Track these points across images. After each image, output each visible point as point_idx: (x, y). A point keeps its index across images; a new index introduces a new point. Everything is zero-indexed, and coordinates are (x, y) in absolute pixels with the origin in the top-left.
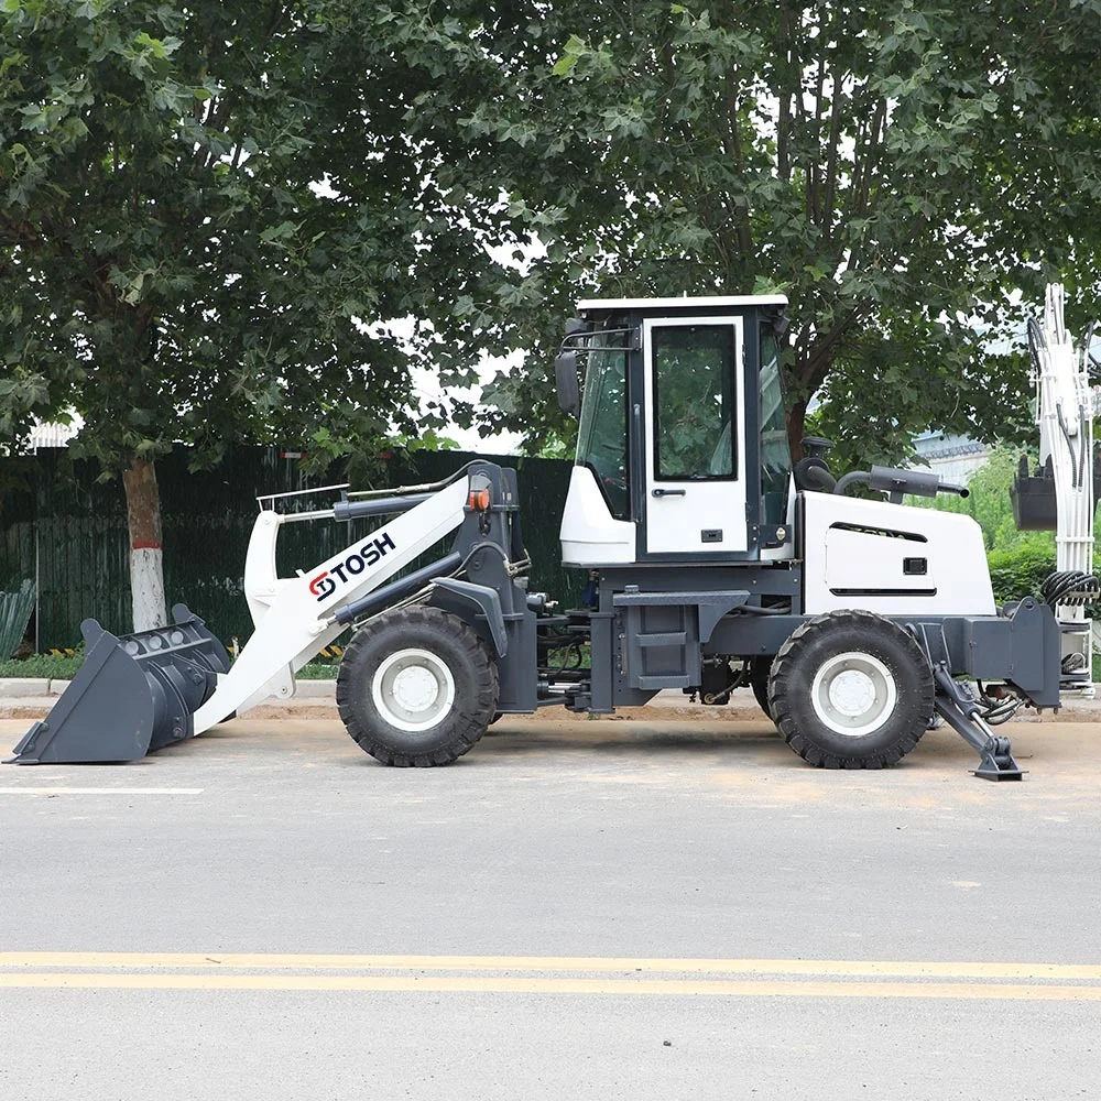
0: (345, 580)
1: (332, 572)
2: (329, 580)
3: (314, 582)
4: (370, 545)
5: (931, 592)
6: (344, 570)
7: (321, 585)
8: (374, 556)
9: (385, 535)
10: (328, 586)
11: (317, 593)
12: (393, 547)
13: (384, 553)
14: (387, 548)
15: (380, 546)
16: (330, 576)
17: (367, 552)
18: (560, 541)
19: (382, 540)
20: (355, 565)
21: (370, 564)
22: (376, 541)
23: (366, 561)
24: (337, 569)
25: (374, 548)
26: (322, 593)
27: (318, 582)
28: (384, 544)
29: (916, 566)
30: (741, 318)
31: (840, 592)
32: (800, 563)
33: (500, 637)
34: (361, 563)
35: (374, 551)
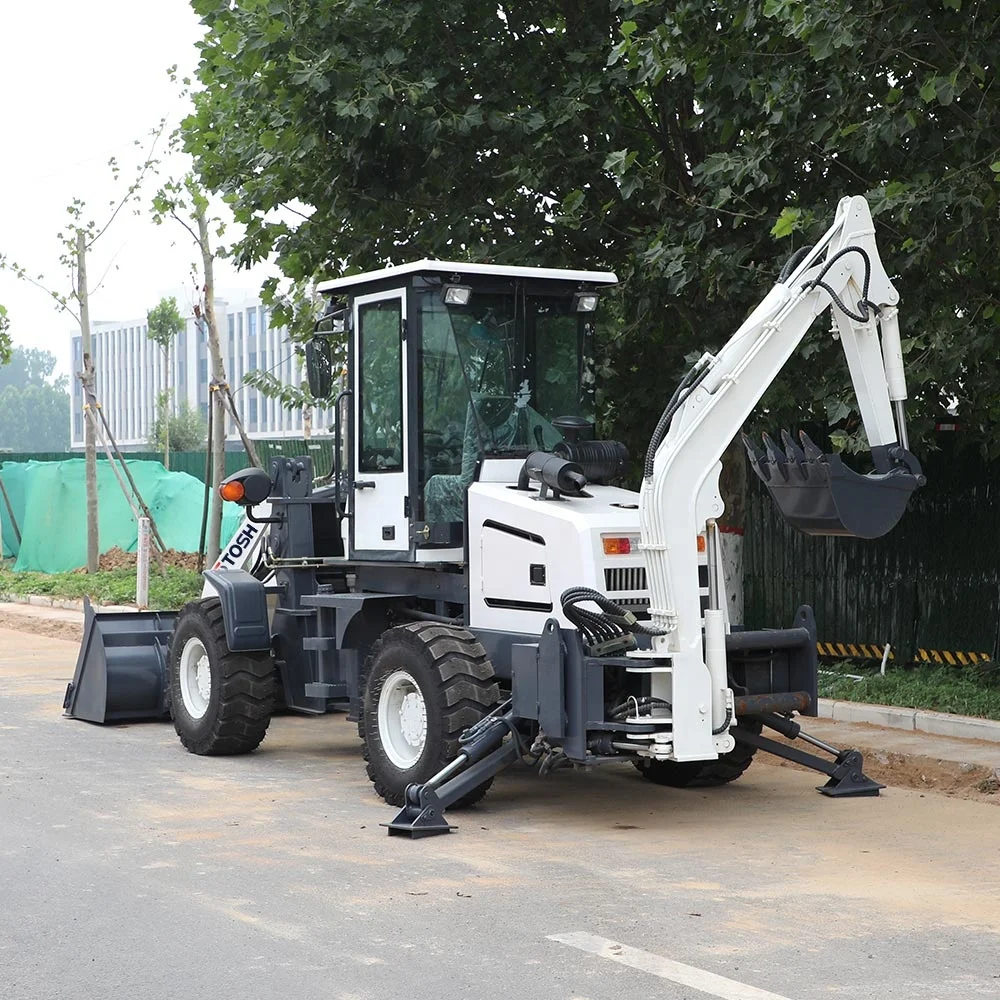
0: (233, 563)
1: (223, 561)
2: (223, 567)
4: (241, 535)
5: (548, 607)
6: (230, 557)
8: (246, 541)
9: (249, 526)
12: (255, 531)
13: (252, 537)
14: (252, 533)
15: (248, 534)
17: (240, 541)
19: (247, 529)
20: (236, 551)
21: (245, 547)
22: (244, 532)
23: (242, 546)
24: (225, 558)
25: (244, 536)
28: (250, 531)
29: (538, 575)
30: (405, 289)
31: (492, 602)
32: (467, 566)
33: (231, 631)
34: (240, 550)
35: (245, 539)
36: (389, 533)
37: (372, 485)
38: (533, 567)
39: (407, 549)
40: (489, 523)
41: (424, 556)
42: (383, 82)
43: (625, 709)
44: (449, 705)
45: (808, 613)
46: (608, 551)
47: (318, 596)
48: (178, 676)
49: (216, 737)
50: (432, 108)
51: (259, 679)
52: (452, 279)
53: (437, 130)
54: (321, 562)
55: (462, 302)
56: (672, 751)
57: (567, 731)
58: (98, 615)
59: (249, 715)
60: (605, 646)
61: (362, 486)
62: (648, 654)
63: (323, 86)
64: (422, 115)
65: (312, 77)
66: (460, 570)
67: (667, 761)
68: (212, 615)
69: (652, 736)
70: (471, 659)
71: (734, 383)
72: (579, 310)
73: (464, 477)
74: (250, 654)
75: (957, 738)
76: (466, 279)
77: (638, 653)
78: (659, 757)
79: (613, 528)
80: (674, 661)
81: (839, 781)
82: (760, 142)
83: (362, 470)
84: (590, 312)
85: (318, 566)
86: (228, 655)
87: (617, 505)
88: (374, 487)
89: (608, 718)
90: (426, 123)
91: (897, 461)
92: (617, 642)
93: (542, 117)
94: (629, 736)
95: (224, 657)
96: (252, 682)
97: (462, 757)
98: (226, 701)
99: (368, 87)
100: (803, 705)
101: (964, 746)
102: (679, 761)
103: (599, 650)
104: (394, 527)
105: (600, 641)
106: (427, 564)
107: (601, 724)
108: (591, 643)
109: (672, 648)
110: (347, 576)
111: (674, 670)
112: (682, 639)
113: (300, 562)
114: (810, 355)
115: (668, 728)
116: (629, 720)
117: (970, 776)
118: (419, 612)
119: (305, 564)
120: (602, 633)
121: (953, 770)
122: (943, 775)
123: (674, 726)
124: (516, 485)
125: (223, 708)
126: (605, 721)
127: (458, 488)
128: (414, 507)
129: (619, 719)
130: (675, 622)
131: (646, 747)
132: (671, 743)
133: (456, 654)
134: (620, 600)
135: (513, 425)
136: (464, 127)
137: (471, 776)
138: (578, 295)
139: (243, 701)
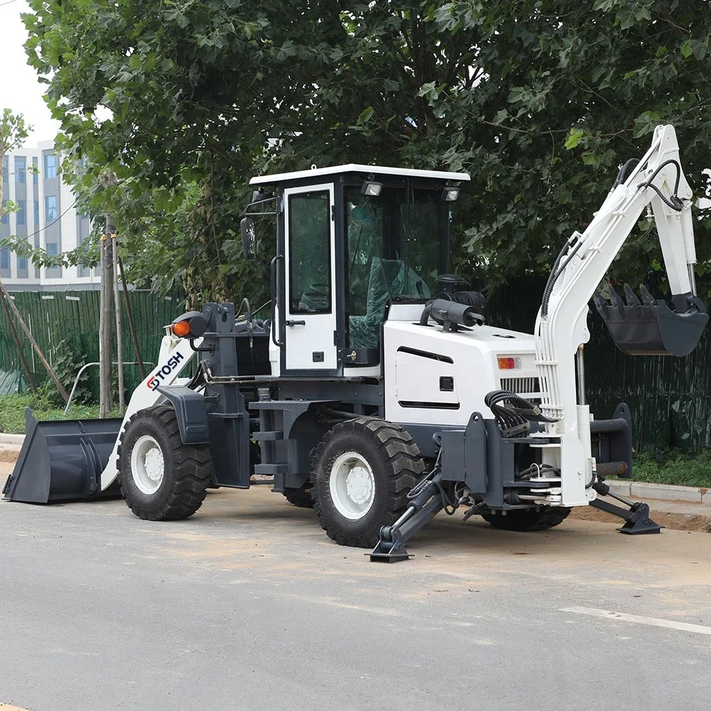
0: (163, 378)
1: (156, 375)
2: (156, 380)
3: (149, 382)
4: (172, 359)
5: (456, 406)
6: (162, 373)
7: (152, 383)
8: (174, 364)
9: (178, 353)
10: (156, 383)
11: (151, 387)
12: (182, 358)
13: (179, 362)
14: (180, 359)
15: (176, 359)
16: (156, 378)
17: (171, 363)
18: (270, 362)
19: (176, 356)
20: (166, 370)
21: (173, 368)
22: (174, 357)
23: (171, 367)
24: (159, 374)
25: (174, 360)
26: (154, 387)
27: (151, 382)
28: (178, 357)
29: (446, 384)
30: (333, 184)
31: (404, 404)
32: (383, 379)
33: (184, 429)
34: (170, 369)
35: (174, 362)
36: (318, 357)
37: (303, 323)
38: (442, 379)
39: (336, 368)
40: (402, 349)
41: (349, 373)
42: (227, 22)
43: (529, 473)
44: (395, 473)
45: (625, 410)
46: (501, 367)
47: (260, 402)
48: (130, 464)
49: (169, 507)
50: (255, 41)
51: (200, 464)
52: (369, 178)
53: (260, 59)
54: (254, 379)
55: (375, 194)
56: (562, 499)
57: (489, 487)
58: (40, 422)
59: (194, 490)
60: (512, 430)
61: (292, 324)
62: (543, 435)
63: (183, 22)
64: (249, 46)
65: (178, 15)
66: (378, 382)
67: (558, 507)
68: (165, 418)
69: (549, 490)
70: (405, 442)
71: (599, 252)
72: (447, 200)
73: (369, 317)
74: (196, 447)
75: (664, 500)
76: (378, 178)
77: (538, 435)
78: (553, 504)
79: (504, 351)
80: (563, 440)
81: (635, 524)
82: (544, 80)
83: (292, 312)
84: (453, 201)
85: (241, 382)
86: (182, 447)
87: (498, 336)
88: (304, 324)
89: (517, 478)
90: (252, 53)
91: (692, 304)
92: (520, 427)
93: (340, 51)
94: (532, 490)
95: (177, 449)
96: (197, 466)
97: (411, 508)
98: (178, 480)
99: (216, 25)
100: (623, 470)
101: (676, 505)
102: (566, 506)
103: (509, 433)
104: (323, 353)
105: (508, 427)
106: (353, 378)
107: (513, 483)
108: (504, 428)
109: (558, 431)
110: (259, 389)
111: (563, 446)
112: (566, 425)
113: (229, 380)
114: (563, 231)
115: (558, 484)
116: (532, 480)
117: (693, 523)
118: (344, 413)
119: (233, 381)
120: (511, 422)
121: (679, 520)
122: (672, 523)
123: (562, 483)
124: (419, 322)
125: (176, 486)
126: (515, 481)
127: (363, 325)
128: (342, 338)
129: (525, 479)
130: (563, 413)
131: (543, 498)
132: (560, 494)
133: (395, 439)
134: (531, 399)
135: (401, 281)
136: (281, 57)
137: (417, 521)
138: (447, 189)
139: (190, 480)
